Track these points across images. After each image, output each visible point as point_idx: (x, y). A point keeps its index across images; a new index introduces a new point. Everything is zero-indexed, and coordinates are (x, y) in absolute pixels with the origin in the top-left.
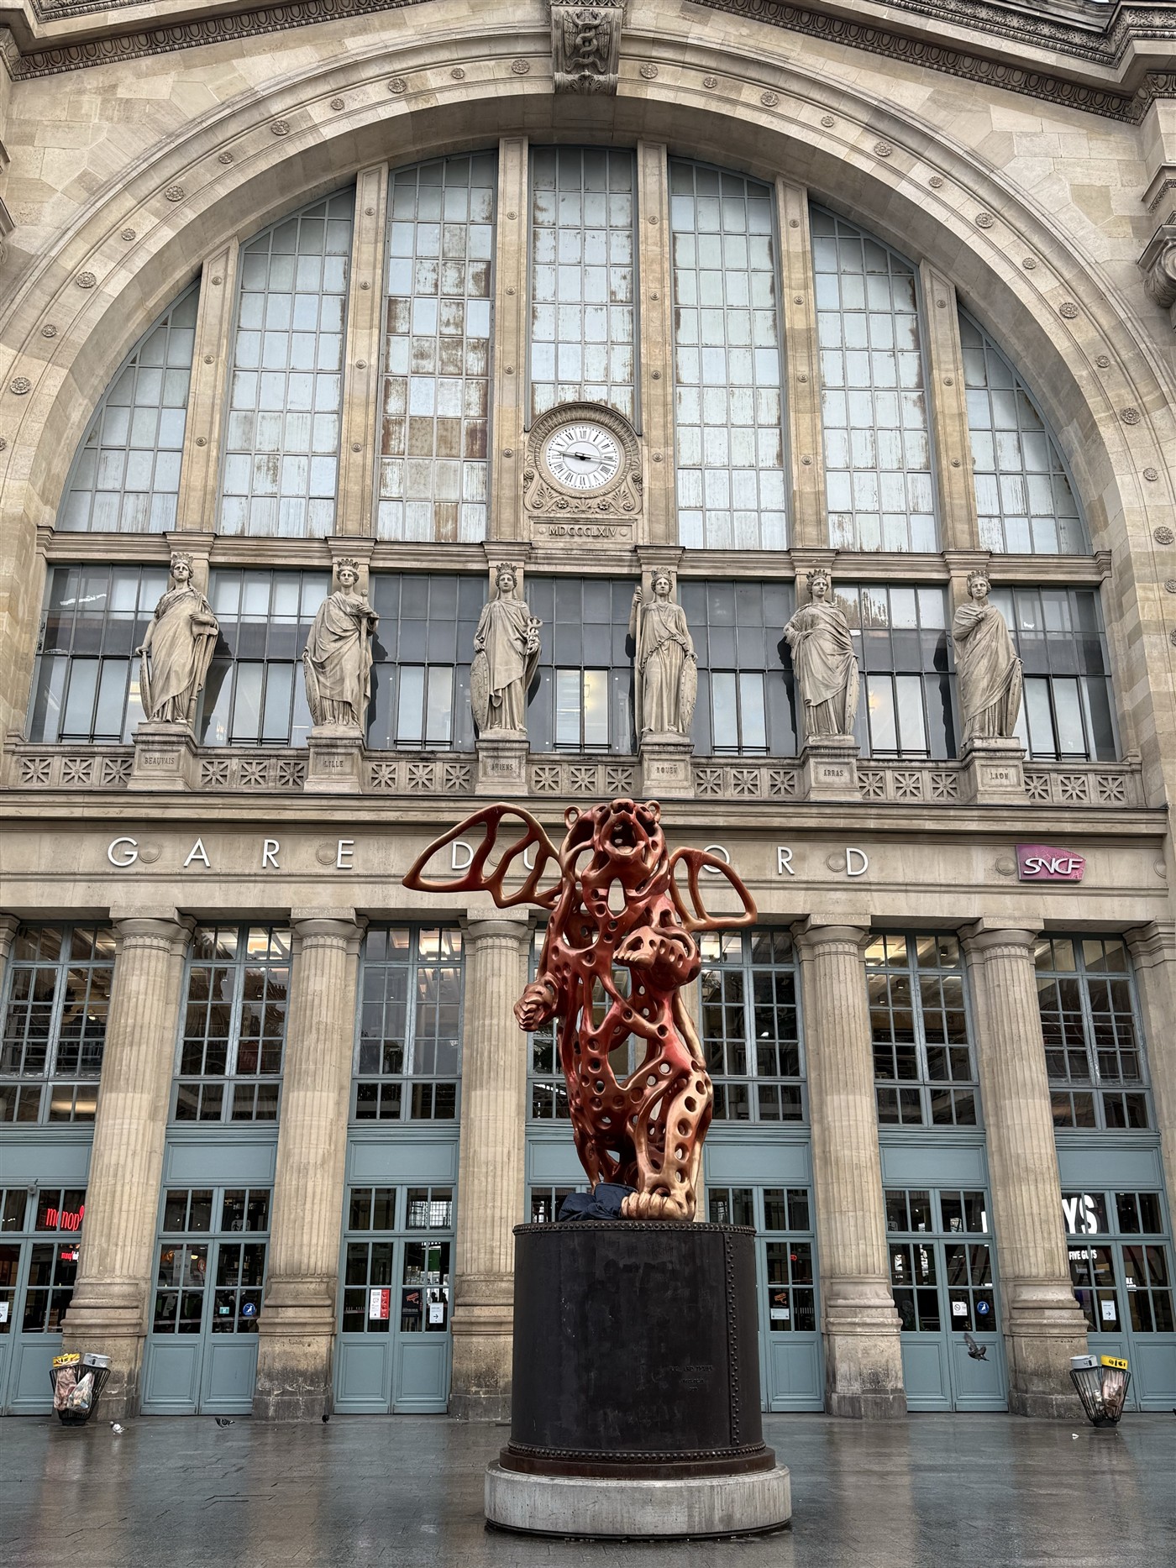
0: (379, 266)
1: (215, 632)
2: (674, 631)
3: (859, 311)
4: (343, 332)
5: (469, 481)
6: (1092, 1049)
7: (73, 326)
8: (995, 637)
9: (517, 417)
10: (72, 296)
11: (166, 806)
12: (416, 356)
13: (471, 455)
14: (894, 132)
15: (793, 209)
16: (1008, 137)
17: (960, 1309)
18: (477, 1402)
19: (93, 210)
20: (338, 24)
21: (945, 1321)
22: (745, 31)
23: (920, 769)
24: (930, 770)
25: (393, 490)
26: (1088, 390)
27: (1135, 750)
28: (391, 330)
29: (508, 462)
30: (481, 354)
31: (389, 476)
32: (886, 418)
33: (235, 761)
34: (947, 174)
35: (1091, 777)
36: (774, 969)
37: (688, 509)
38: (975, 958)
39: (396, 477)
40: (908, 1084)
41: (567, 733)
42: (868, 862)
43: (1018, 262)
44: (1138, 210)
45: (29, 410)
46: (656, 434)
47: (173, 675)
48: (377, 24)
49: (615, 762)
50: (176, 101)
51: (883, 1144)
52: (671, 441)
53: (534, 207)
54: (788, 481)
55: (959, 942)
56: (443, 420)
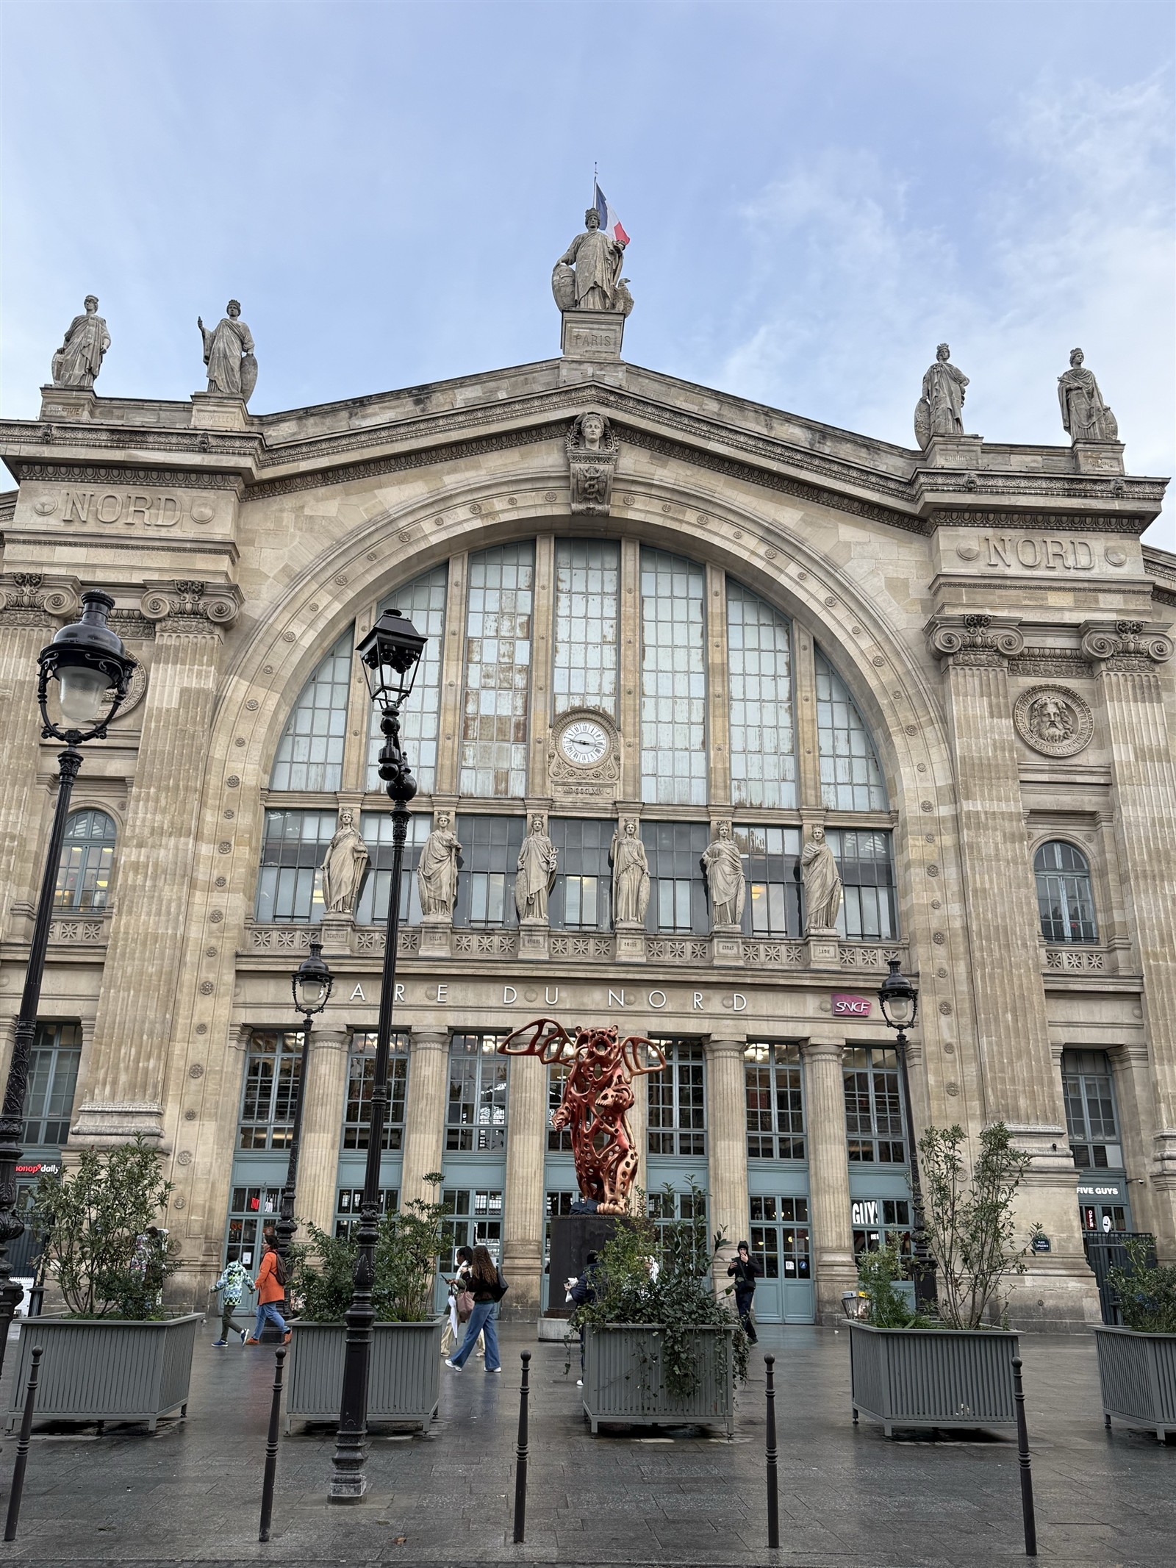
0: (463, 620)
1: (366, 855)
2: (637, 858)
3: (754, 650)
4: (441, 661)
5: (516, 756)
6: (873, 1115)
7: (283, 667)
8: (826, 866)
9: (545, 718)
10: (281, 646)
11: (341, 965)
12: (484, 677)
13: (517, 740)
14: (778, 543)
15: (717, 583)
16: (847, 545)
17: (790, 1266)
18: (517, 1312)
19: (293, 593)
20: (439, 466)
21: (781, 1272)
22: (689, 473)
23: (780, 944)
24: (786, 944)
25: (470, 762)
26: (887, 713)
27: (906, 935)
28: (469, 661)
29: (539, 747)
30: (524, 675)
31: (467, 753)
32: (769, 719)
33: (377, 934)
34: (809, 571)
35: (880, 951)
36: (691, 1063)
37: (648, 775)
38: (807, 1059)
39: (471, 753)
40: (766, 1134)
41: (572, 916)
42: (745, 1002)
43: (850, 629)
44: (925, 595)
45: (258, 720)
46: (629, 729)
47: (343, 884)
48: (463, 466)
49: (600, 937)
50: (341, 518)
51: (750, 1169)
52: (639, 734)
53: (557, 579)
54: (708, 759)
55: (800, 1049)
56: (500, 718)
